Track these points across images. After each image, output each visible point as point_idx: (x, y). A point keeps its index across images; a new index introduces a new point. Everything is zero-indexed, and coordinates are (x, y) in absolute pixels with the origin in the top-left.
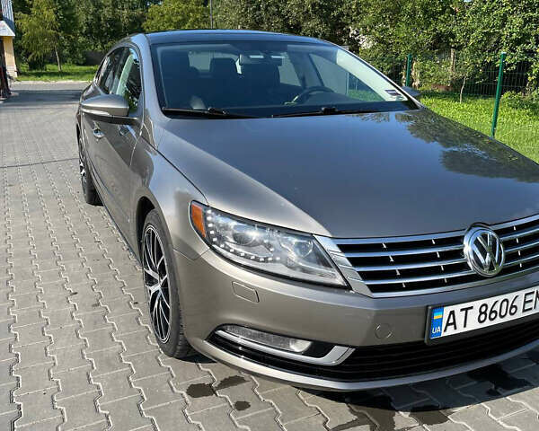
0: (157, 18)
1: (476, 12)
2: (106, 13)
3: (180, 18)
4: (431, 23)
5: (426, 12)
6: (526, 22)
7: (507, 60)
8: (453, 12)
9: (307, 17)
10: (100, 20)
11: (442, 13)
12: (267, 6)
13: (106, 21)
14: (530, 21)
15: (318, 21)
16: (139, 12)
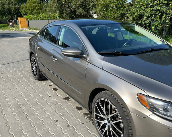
0: (25, 8)
1: (135, 8)
2: (7, 6)
3: (32, 8)
4: (118, 11)
5: (116, 7)
6: (151, 10)
7: (146, 22)
8: (125, 7)
9: (78, 9)
10: (4, 9)
11: (121, 7)
12: (65, 5)
13: (6, 9)
14: (152, 10)
15: (82, 10)
16: (18, 6)
